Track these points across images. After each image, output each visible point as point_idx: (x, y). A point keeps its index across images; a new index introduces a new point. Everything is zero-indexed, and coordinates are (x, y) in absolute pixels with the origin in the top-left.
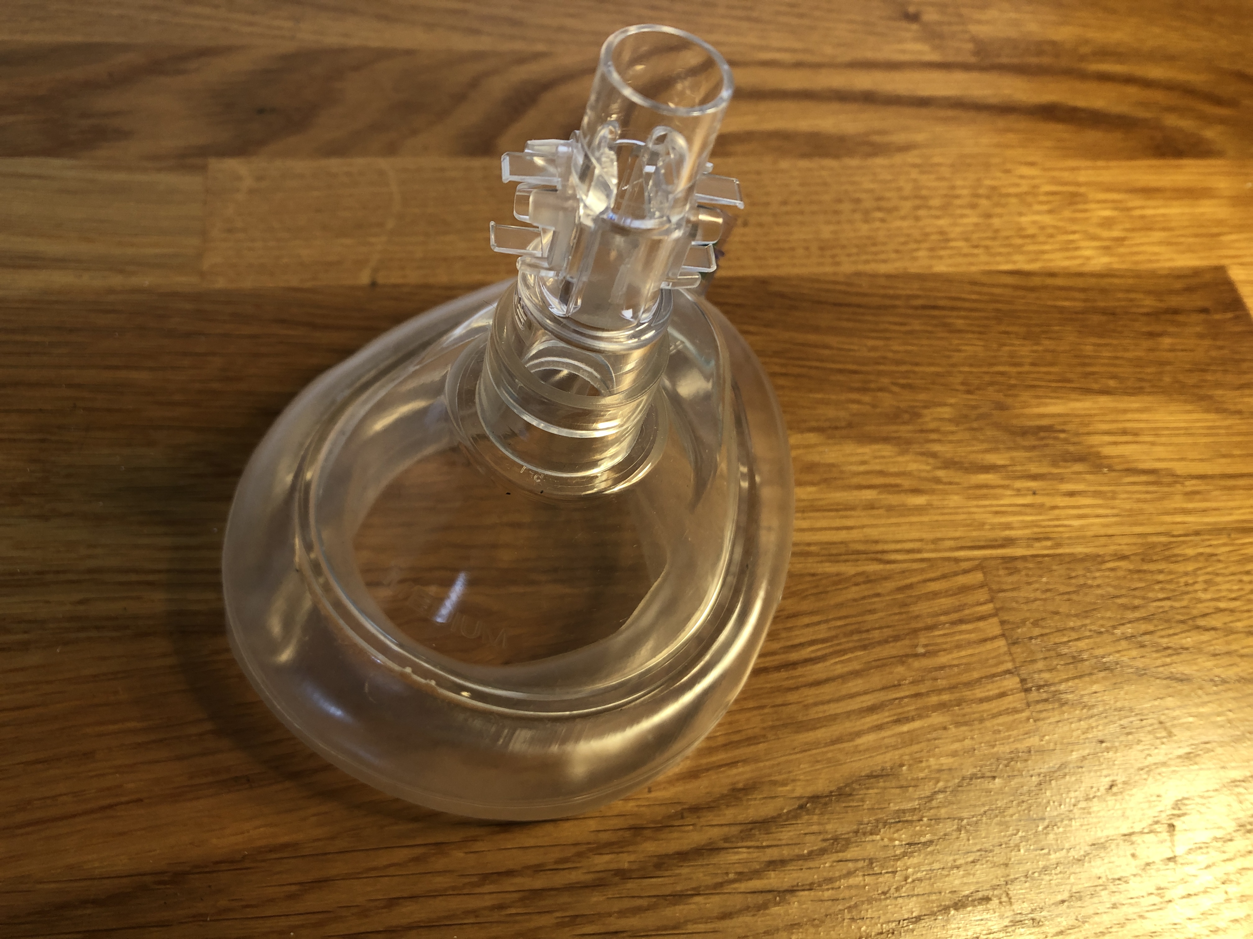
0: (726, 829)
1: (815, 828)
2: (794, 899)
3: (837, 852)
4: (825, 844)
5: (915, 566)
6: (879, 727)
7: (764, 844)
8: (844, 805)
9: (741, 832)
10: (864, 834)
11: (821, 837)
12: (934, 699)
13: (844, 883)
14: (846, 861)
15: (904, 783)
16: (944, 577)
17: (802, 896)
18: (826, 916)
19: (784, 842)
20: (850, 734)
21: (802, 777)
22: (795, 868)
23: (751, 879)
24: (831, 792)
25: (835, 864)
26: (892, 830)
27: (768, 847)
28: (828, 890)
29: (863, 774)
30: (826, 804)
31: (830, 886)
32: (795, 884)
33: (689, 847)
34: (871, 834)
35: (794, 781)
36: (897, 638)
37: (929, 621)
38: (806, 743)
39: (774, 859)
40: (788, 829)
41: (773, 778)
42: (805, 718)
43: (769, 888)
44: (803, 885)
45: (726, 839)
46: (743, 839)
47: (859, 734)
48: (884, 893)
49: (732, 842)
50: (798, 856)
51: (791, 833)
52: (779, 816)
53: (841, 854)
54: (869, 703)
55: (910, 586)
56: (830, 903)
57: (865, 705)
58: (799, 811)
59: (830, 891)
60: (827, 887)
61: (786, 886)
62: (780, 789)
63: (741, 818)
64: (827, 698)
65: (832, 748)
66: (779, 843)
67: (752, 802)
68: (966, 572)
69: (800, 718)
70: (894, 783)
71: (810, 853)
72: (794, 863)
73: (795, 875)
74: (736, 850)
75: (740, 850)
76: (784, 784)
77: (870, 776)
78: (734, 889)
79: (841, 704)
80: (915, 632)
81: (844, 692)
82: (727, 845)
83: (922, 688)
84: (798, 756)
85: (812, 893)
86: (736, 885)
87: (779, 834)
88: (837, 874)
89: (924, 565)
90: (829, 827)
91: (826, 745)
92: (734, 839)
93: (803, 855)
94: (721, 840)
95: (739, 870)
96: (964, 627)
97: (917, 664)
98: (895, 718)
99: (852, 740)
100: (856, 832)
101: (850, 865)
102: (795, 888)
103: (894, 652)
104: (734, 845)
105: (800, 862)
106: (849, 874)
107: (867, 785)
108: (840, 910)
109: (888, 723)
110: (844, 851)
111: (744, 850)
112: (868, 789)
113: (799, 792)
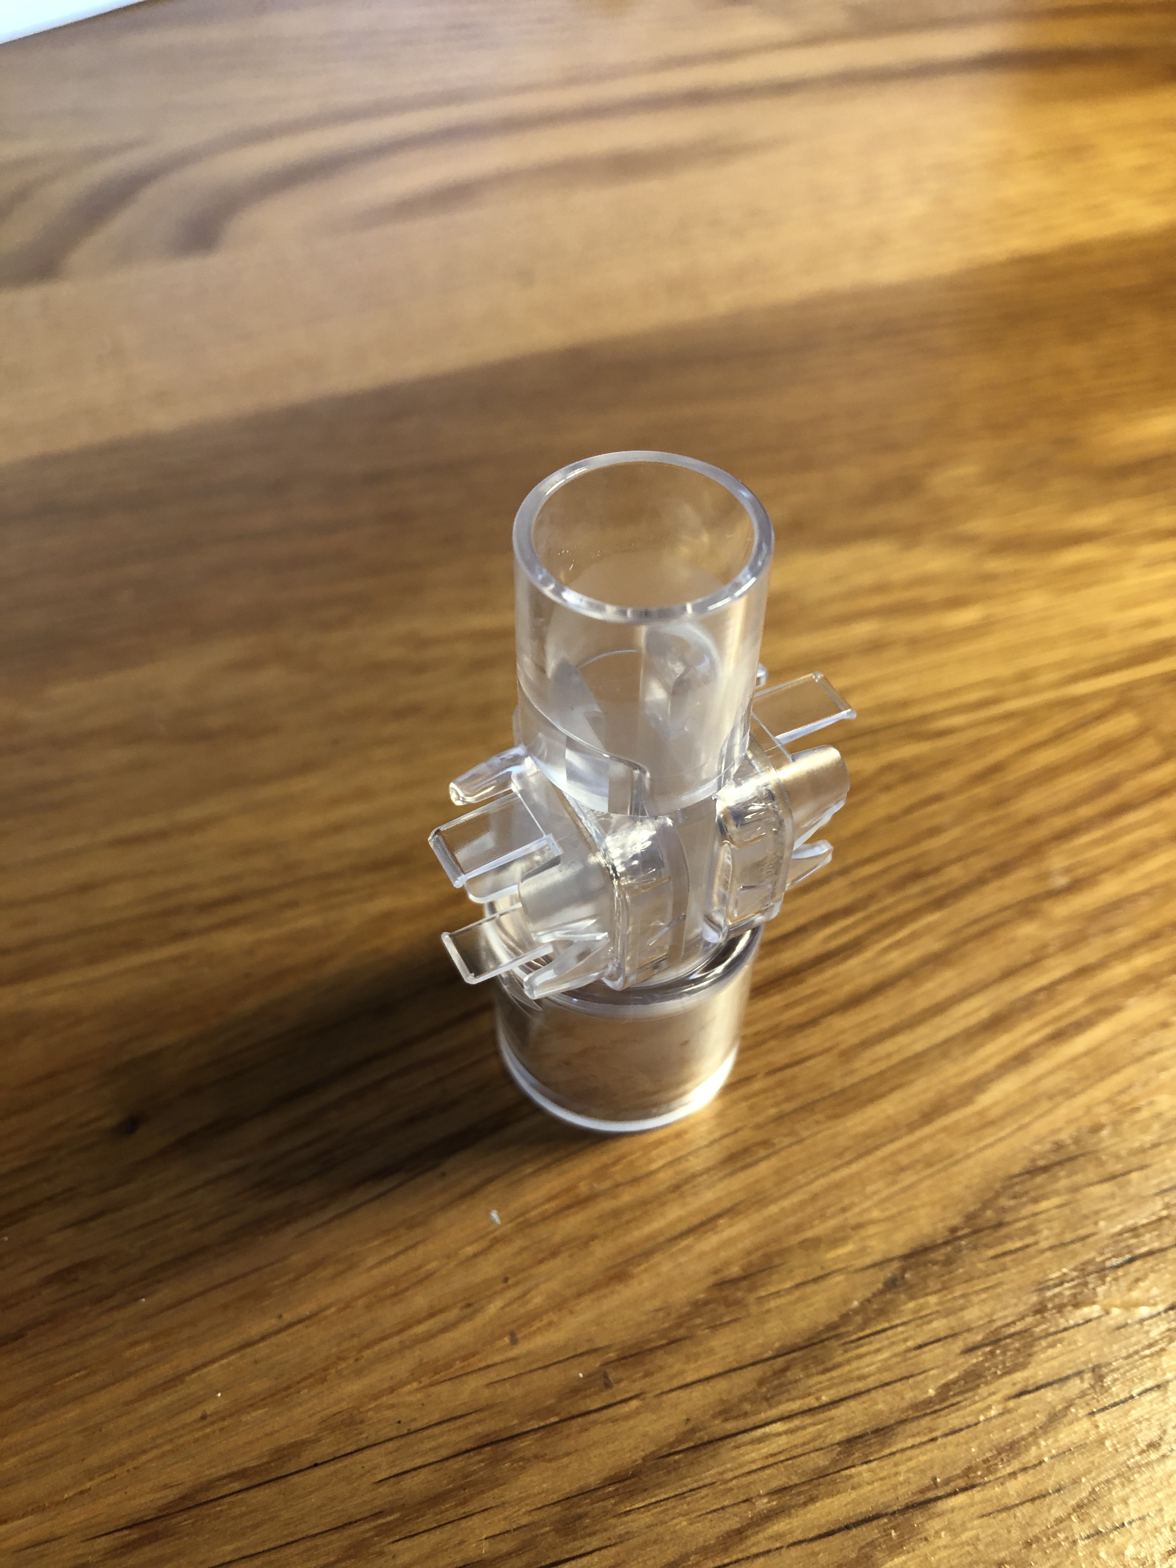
0: (722, 1385)
1: (939, 1326)
2: (936, 1524)
3: (1008, 1372)
4: (975, 1359)
5: (996, 729)
6: (1022, 1059)
7: (825, 1399)
8: (991, 1253)
9: (761, 1382)
10: (1060, 1308)
11: (958, 1345)
12: (1120, 972)
13: (1046, 1445)
14: (1038, 1389)
15: (1119, 1167)
16: (1058, 737)
17: (953, 1510)
18: (1028, 1544)
19: (870, 1382)
20: (961, 1089)
21: (876, 1214)
22: (918, 1440)
23: (812, 1500)
24: (953, 1230)
25: (1011, 1404)
26: (1123, 1283)
27: (834, 1403)
28: (1013, 1475)
29: (1016, 1169)
30: (948, 1262)
31: (1016, 1465)
32: (927, 1482)
33: (638, 1455)
34: (1077, 1305)
35: (858, 1227)
36: (1002, 869)
37: (1060, 822)
38: (867, 1136)
39: (857, 1431)
40: (872, 1347)
41: (809, 1234)
42: (850, 1081)
43: (865, 1509)
44: (947, 1482)
45: (726, 1412)
46: (769, 1400)
47: (980, 1085)
48: (1153, 1446)
49: (746, 1414)
50: (915, 1406)
51: (885, 1355)
52: (845, 1318)
53: (1018, 1376)
54: (984, 1014)
55: (997, 768)
56: (1028, 1508)
57: (973, 1020)
58: (889, 1296)
59: (1021, 1478)
60: (1009, 1470)
61: (905, 1494)
62: (832, 1254)
63: (751, 1349)
64: (886, 1025)
65: (927, 1130)
66: (860, 1386)
67: (772, 1304)
68: (1101, 717)
69: (838, 1086)
70: (1092, 1173)
71: (945, 1390)
72: (912, 1427)
73: (922, 1457)
74: (759, 1432)
75: (767, 1429)
76: (836, 1239)
77: (1033, 1172)
78: (779, 1536)
79: (922, 1030)
80: (1036, 851)
81: (921, 1004)
82: (731, 1426)
83: (1088, 954)
84: (855, 1167)
85: (976, 1494)
86: (780, 1526)
87: (855, 1364)
88: (1025, 1428)
89: (1011, 724)
90: (972, 1314)
91: (912, 1127)
92: (747, 1407)
93: (929, 1402)
94: (714, 1417)
95: (775, 1484)
96: (1131, 818)
97: (1061, 909)
98: (1048, 1030)
99: (969, 1101)
100: (1040, 1310)
101: (1049, 1395)
102: (930, 1495)
103: (1006, 897)
104: (751, 1421)
105: (925, 1422)
106: (1054, 1419)
107: (1033, 1194)
108: (1059, 1521)
109: (1037, 1045)
110: (1023, 1366)
111: (778, 1427)
112: (1036, 1200)
113: (878, 1248)
